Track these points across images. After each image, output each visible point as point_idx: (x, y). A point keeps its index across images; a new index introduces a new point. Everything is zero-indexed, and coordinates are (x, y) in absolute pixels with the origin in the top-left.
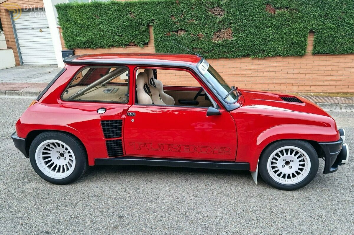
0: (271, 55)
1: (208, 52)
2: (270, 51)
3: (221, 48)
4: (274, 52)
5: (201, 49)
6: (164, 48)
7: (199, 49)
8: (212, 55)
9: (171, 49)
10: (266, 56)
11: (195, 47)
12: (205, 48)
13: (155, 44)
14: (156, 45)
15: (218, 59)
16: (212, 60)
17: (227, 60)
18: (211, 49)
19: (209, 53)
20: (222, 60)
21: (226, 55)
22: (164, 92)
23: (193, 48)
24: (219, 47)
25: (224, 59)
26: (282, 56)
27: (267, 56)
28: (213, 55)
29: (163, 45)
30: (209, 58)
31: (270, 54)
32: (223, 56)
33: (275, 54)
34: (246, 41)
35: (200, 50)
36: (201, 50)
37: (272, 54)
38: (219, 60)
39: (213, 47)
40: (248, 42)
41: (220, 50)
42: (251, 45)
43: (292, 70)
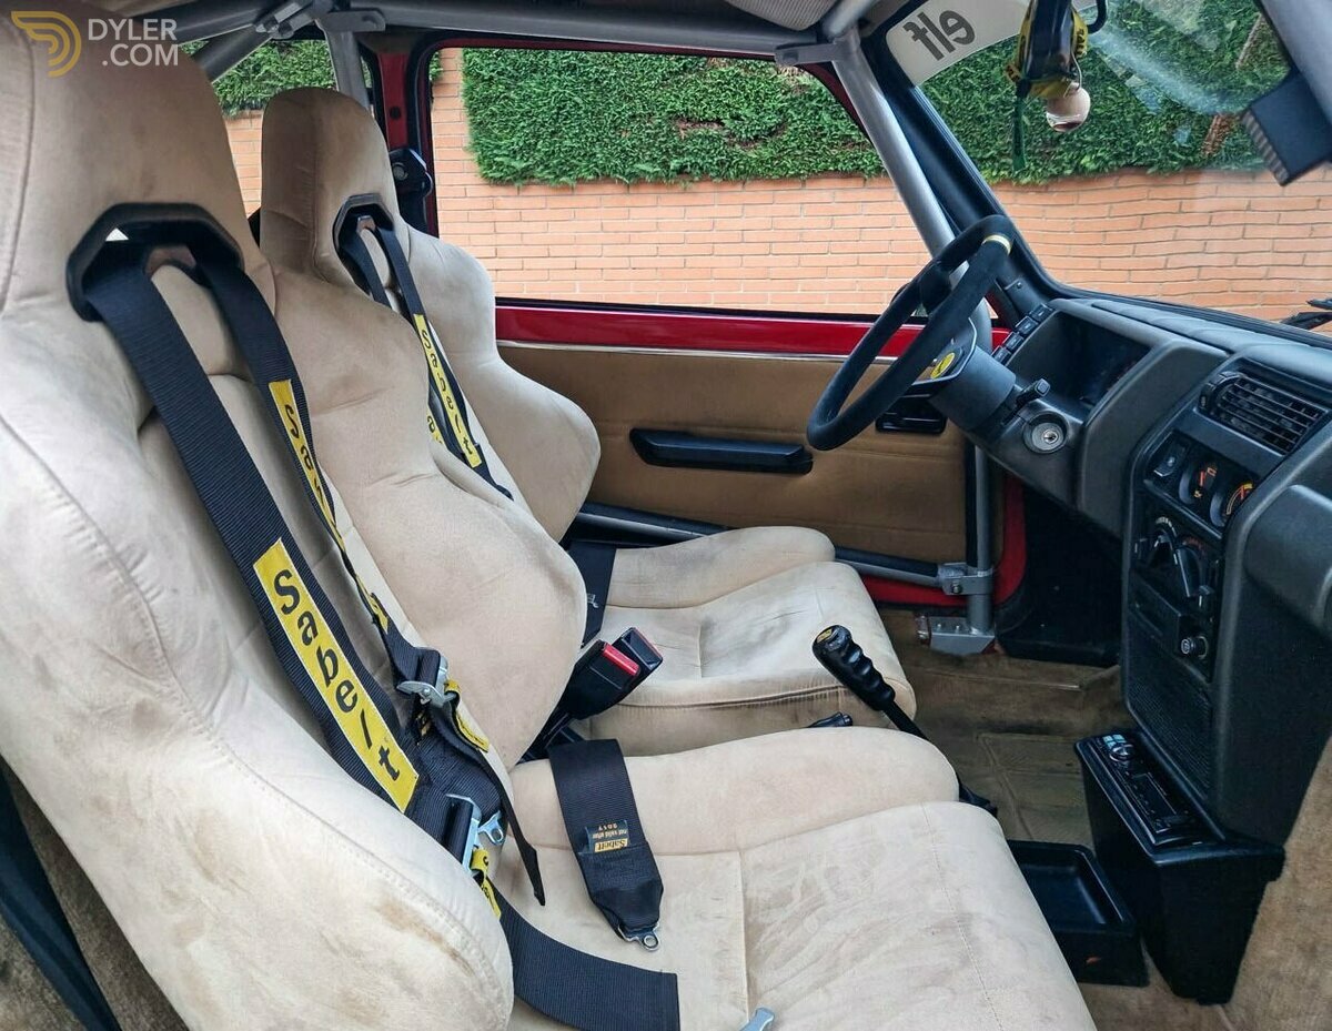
0: (1092, 166)
1: (756, 137)
2: (1089, 138)
3: (826, 117)
4: (1113, 143)
5: (719, 121)
6: (513, 114)
7: (706, 121)
8: (773, 159)
9: (556, 121)
10: (1060, 173)
11: (687, 112)
12: (737, 117)
13: (469, 91)
14: (471, 99)
15: (804, 182)
16: (770, 187)
17: (852, 183)
18: (772, 120)
19: (759, 145)
20: (824, 183)
21: (852, 159)
22: (505, 354)
23: (675, 116)
24: (817, 110)
25: (837, 183)
26: (1150, 171)
27: (1069, 172)
28: (780, 158)
29: (513, 100)
30: (756, 177)
31: (1086, 160)
32: (836, 162)
33: (1117, 157)
34: (958, 85)
35: (714, 130)
36: (716, 126)
37: (1098, 159)
38: (809, 185)
39: (780, 111)
40: (971, 87)
41: (821, 129)
42: (989, 106)
43: (1198, 246)
